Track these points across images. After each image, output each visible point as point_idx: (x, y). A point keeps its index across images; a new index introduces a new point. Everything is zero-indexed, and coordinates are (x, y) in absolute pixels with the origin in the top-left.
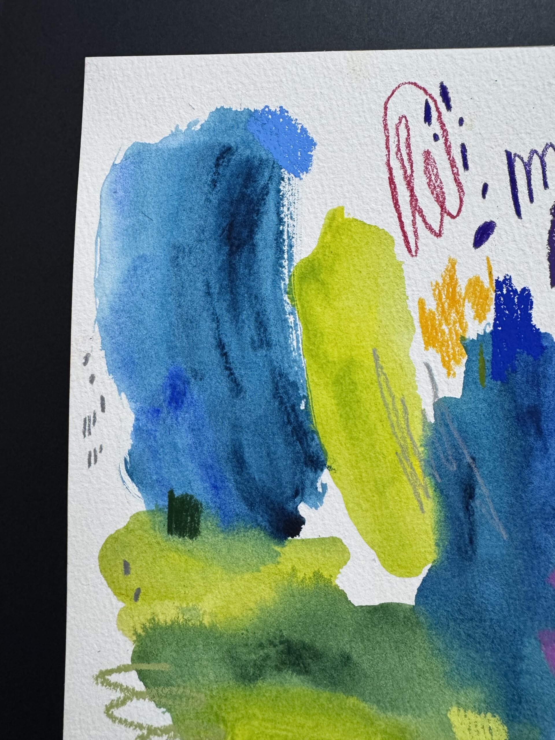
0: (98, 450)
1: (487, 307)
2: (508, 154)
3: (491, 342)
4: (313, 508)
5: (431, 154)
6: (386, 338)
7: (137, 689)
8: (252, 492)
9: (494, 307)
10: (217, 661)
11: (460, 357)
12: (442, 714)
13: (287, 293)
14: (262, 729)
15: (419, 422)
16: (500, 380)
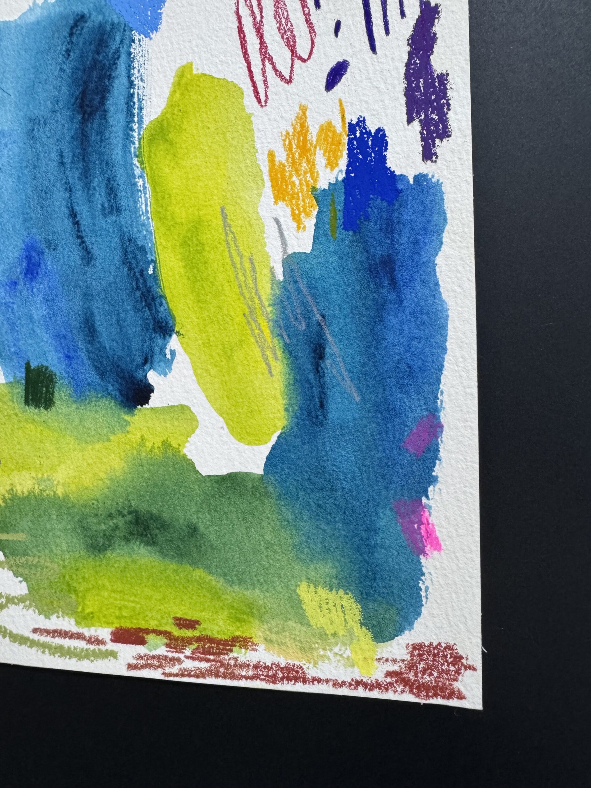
1: (339, 154)
3: (343, 191)
4: (162, 376)
6: (234, 195)
8: (102, 361)
9: (347, 152)
10: (69, 531)
11: (311, 209)
12: (290, 589)
13: (137, 156)
14: (111, 600)
15: (267, 280)
16: (352, 230)
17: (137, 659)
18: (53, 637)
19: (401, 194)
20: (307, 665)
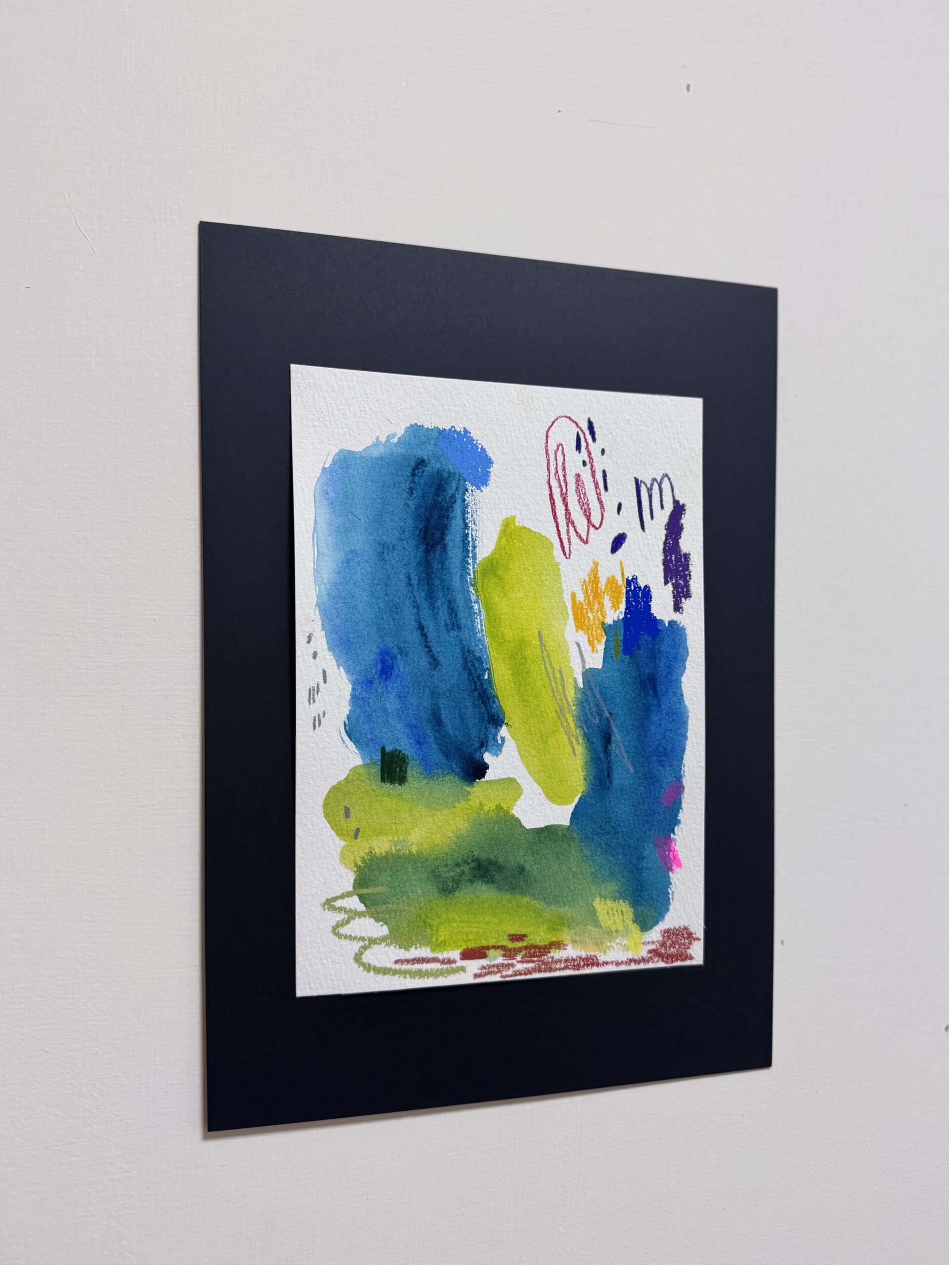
0: (321, 715)
1: (620, 600)
2: (637, 480)
3: (623, 627)
4: (495, 756)
5: (581, 477)
6: (547, 623)
7: (359, 910)
8: (447, 746)
9: (625, 599)
10: (424, 880)
11: (601, 637)
12: (589, 903)
13: (473, 586)
14: (460, 929)
15: (572, 687)
16: (629, 655)
17: (481, 970)
18: (413, 964)
19: (660, 633)
20: (599, 954)
